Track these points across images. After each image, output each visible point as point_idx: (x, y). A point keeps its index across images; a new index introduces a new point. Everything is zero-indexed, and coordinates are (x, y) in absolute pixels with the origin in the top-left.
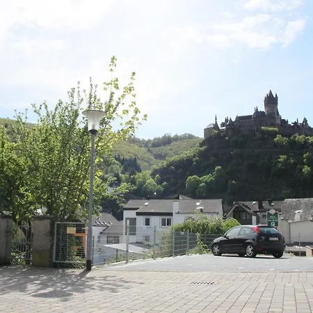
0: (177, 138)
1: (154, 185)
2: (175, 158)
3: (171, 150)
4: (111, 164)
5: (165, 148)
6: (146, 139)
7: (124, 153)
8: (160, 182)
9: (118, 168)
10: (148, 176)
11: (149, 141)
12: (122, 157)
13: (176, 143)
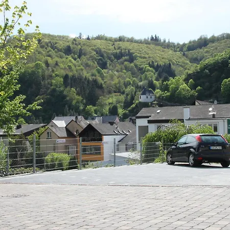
0: (213, 40)
1: (188, 90)
2: (209, 60)
3: (207, 52)
4: (145, 71)
5: (201, 50)
6: (181, 43)
7: (158, 59)
8: (193, 87)
9: (152, 75)
10: (181, 81)
11: (184, 45)
12: (156, 64)
13: (214, 45)
